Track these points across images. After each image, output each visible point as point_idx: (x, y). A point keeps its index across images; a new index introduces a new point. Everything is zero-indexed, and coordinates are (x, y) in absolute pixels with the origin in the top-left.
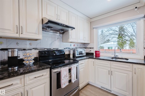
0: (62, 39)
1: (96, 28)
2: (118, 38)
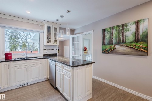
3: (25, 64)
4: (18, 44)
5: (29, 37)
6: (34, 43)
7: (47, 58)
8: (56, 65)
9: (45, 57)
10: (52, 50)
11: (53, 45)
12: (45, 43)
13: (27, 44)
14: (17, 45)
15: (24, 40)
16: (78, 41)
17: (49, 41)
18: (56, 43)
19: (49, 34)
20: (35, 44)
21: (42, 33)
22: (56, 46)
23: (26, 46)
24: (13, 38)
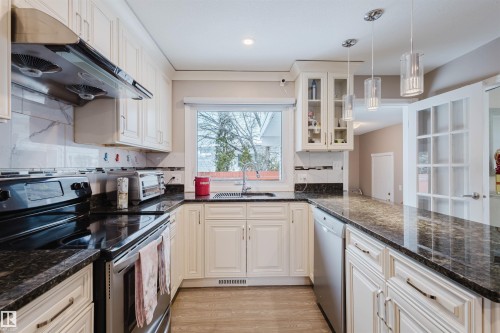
0: (72, 128)
1: (191, 105)
2: (218, 141)
3: (238, 213)
4: (232, 152)
5: (257, 130)
6: (268, 148)
7: (306, 201)
8: (344, 240)
9: (299, 196)
10: (325, 168)
11: (330, 151)
12: (301, 144)
13: (252, 152)
14: (230, 155)
15: (245, 141)
16: (457, 126)
17: (313, 137)
18: (339, 140)
19: (314, 109)
20: (272, 149)
21: (291, 110)
22: (341, 151)
23: (249, 157)
24: (223, 136)
